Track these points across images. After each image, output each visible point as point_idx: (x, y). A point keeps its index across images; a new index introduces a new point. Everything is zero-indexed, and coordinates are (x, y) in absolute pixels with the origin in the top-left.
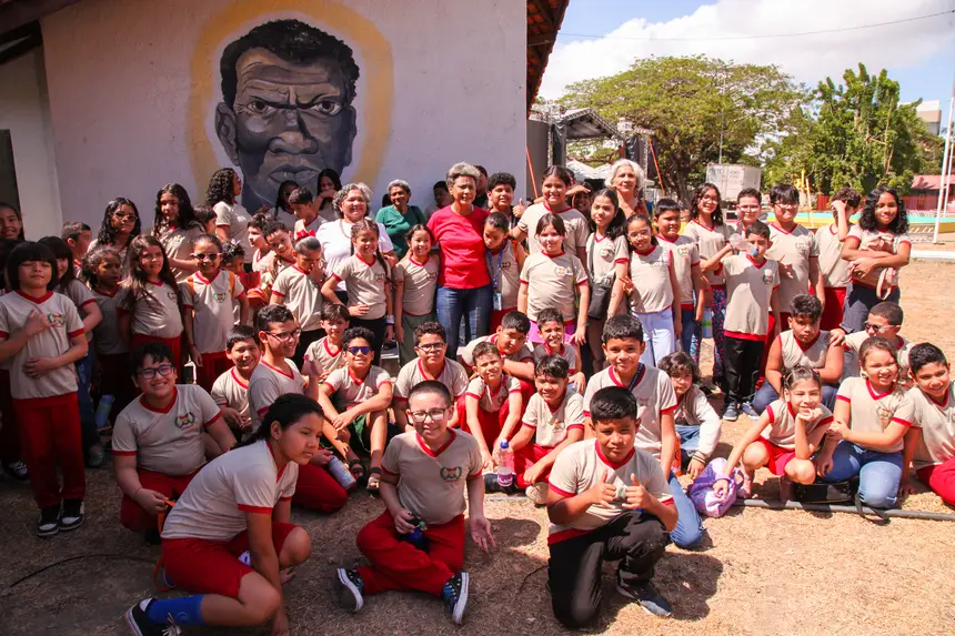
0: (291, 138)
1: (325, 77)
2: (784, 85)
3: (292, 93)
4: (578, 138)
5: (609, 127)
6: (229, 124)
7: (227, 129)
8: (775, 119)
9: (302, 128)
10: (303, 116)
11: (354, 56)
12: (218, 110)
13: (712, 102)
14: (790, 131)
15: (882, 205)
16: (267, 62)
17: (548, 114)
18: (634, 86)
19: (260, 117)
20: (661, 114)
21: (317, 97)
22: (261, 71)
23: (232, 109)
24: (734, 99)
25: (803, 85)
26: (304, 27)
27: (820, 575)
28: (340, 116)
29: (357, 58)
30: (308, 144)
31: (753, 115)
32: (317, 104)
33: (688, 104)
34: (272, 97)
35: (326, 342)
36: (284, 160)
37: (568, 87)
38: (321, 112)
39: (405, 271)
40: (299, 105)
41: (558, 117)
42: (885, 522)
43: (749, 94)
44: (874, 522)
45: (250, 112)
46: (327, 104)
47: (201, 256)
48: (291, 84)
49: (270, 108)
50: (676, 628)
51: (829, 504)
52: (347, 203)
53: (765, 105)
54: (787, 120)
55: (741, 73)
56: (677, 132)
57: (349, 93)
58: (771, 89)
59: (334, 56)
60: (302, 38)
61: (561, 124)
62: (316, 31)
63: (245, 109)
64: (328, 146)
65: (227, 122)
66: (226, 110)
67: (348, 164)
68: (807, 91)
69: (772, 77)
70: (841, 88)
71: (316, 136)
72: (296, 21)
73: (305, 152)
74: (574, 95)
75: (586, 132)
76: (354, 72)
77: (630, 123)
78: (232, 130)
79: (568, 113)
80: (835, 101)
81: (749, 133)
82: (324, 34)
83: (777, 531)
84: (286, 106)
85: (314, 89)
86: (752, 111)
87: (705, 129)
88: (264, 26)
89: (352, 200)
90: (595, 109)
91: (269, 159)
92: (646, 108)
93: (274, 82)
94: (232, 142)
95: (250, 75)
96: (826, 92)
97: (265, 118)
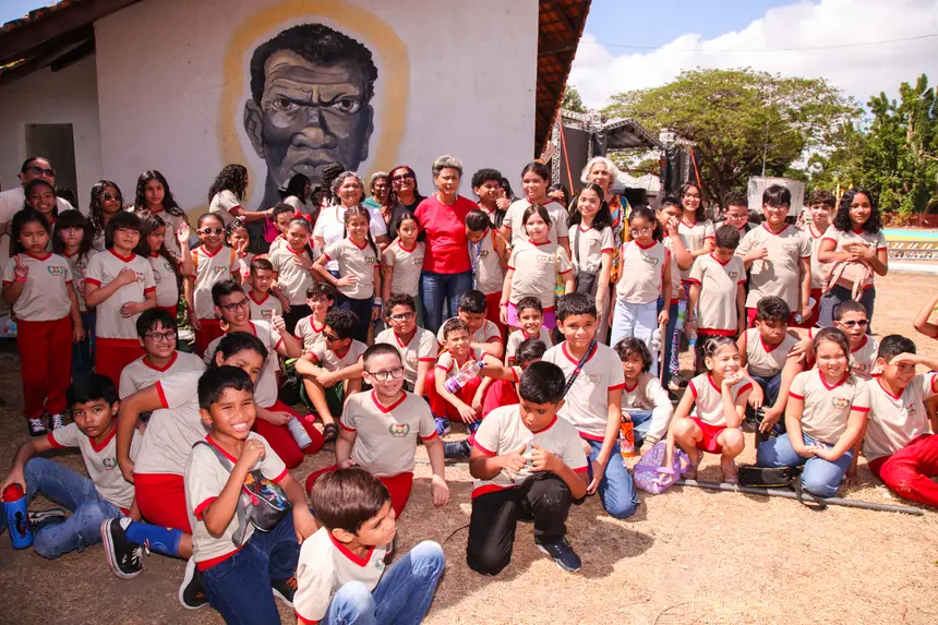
0: (313, 134)
1: (346, 77)
2: (832, 98)
3: (316, 91)
4: (620, 147)
5: (651, 137)
6: (256, 119)
7: (255, 124)
8: (822, 133)
9: (323, 124)
10: (324, 114)
11: (373, 58)
12: (247, 106)
13: (757, 115)
14: (837, 146)
15: (856, 206)
16: (293, 62)
17: (589, 123)
18: (679, 97)
19: (283, 113)
20: (704, 126)
21: (337, 96)
22: (288, 72)
23: (259, 105)
24: (780, 112)
25: (851, 98)
26: (329, 31)
27: (739, 550)
28: (358, 114)
29: (377, 60)
30: (328, 139)
31: (799, 128)
32: (338, 102)
33: (732, 117)
34: (298, 95)
35: (312, 319)
36: (305, 154)
37: (613, 97)
38: (341, 110)
39: (394, 256)
40: (321, 103)
41: (599, 126)
42: (822, 508)
43: (795, 107)
44: (810, 507)
45: (275, 109)
46: (346, 103)
47: (208, 231)
48: (314, 83)
49: (294, 105)
50: (582, 583)
51: (766, 488)
52: (343, 189)
53: (811, 118)
54: (834, 135)
55: (787, 86)
56: (721, 144)
57: (368, 93)
58: (819, 102)
59: (356, 58)
60: (325, 41)
61: (602, 132)
62: (339, 34)
63: (272, 106)
64: (346, 141)
65: (255, 118)
66: (255, 107)
67: (364, 159)
68: (856, 105)
69: (820, 91)
70: (894, 102)
71: (336, 133)
72: (320, 25)
73: (325, 147)
74: (618, 106)
75: (627, 141)
76: (373, 73)
77: (672, 134)
78: (259, 126)
79: (609, 122)
80: (888, 116)
81: (795, 146)
82: (347, 37)
83: (710, 509)
84: (309, 104)
85: (335, 89)
86: (797, 124)
87: (748, 142)
88: (291, 30)
89: (348, 186)
90: (639, 120)
91: (291, 153)
92: (689, 119)
93: (298, 81)
94: (259, 136)
95: (278, 74)
96: (879, 105)
97: (289, 115)
